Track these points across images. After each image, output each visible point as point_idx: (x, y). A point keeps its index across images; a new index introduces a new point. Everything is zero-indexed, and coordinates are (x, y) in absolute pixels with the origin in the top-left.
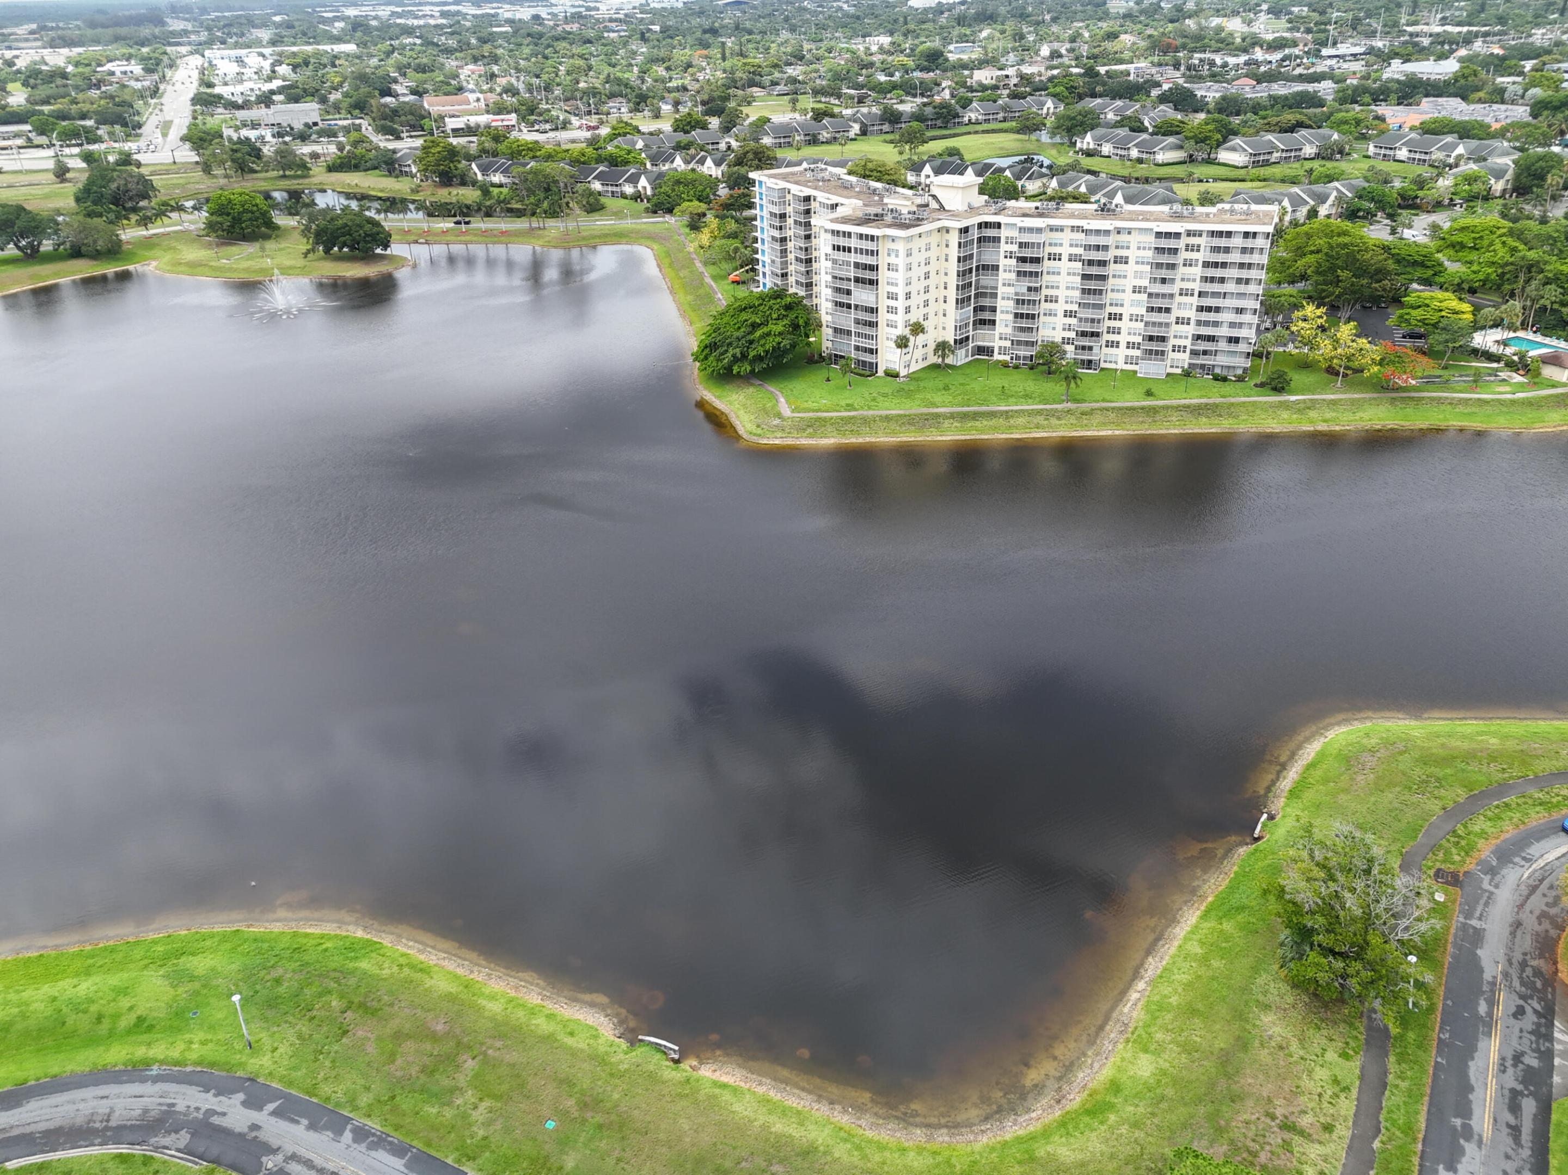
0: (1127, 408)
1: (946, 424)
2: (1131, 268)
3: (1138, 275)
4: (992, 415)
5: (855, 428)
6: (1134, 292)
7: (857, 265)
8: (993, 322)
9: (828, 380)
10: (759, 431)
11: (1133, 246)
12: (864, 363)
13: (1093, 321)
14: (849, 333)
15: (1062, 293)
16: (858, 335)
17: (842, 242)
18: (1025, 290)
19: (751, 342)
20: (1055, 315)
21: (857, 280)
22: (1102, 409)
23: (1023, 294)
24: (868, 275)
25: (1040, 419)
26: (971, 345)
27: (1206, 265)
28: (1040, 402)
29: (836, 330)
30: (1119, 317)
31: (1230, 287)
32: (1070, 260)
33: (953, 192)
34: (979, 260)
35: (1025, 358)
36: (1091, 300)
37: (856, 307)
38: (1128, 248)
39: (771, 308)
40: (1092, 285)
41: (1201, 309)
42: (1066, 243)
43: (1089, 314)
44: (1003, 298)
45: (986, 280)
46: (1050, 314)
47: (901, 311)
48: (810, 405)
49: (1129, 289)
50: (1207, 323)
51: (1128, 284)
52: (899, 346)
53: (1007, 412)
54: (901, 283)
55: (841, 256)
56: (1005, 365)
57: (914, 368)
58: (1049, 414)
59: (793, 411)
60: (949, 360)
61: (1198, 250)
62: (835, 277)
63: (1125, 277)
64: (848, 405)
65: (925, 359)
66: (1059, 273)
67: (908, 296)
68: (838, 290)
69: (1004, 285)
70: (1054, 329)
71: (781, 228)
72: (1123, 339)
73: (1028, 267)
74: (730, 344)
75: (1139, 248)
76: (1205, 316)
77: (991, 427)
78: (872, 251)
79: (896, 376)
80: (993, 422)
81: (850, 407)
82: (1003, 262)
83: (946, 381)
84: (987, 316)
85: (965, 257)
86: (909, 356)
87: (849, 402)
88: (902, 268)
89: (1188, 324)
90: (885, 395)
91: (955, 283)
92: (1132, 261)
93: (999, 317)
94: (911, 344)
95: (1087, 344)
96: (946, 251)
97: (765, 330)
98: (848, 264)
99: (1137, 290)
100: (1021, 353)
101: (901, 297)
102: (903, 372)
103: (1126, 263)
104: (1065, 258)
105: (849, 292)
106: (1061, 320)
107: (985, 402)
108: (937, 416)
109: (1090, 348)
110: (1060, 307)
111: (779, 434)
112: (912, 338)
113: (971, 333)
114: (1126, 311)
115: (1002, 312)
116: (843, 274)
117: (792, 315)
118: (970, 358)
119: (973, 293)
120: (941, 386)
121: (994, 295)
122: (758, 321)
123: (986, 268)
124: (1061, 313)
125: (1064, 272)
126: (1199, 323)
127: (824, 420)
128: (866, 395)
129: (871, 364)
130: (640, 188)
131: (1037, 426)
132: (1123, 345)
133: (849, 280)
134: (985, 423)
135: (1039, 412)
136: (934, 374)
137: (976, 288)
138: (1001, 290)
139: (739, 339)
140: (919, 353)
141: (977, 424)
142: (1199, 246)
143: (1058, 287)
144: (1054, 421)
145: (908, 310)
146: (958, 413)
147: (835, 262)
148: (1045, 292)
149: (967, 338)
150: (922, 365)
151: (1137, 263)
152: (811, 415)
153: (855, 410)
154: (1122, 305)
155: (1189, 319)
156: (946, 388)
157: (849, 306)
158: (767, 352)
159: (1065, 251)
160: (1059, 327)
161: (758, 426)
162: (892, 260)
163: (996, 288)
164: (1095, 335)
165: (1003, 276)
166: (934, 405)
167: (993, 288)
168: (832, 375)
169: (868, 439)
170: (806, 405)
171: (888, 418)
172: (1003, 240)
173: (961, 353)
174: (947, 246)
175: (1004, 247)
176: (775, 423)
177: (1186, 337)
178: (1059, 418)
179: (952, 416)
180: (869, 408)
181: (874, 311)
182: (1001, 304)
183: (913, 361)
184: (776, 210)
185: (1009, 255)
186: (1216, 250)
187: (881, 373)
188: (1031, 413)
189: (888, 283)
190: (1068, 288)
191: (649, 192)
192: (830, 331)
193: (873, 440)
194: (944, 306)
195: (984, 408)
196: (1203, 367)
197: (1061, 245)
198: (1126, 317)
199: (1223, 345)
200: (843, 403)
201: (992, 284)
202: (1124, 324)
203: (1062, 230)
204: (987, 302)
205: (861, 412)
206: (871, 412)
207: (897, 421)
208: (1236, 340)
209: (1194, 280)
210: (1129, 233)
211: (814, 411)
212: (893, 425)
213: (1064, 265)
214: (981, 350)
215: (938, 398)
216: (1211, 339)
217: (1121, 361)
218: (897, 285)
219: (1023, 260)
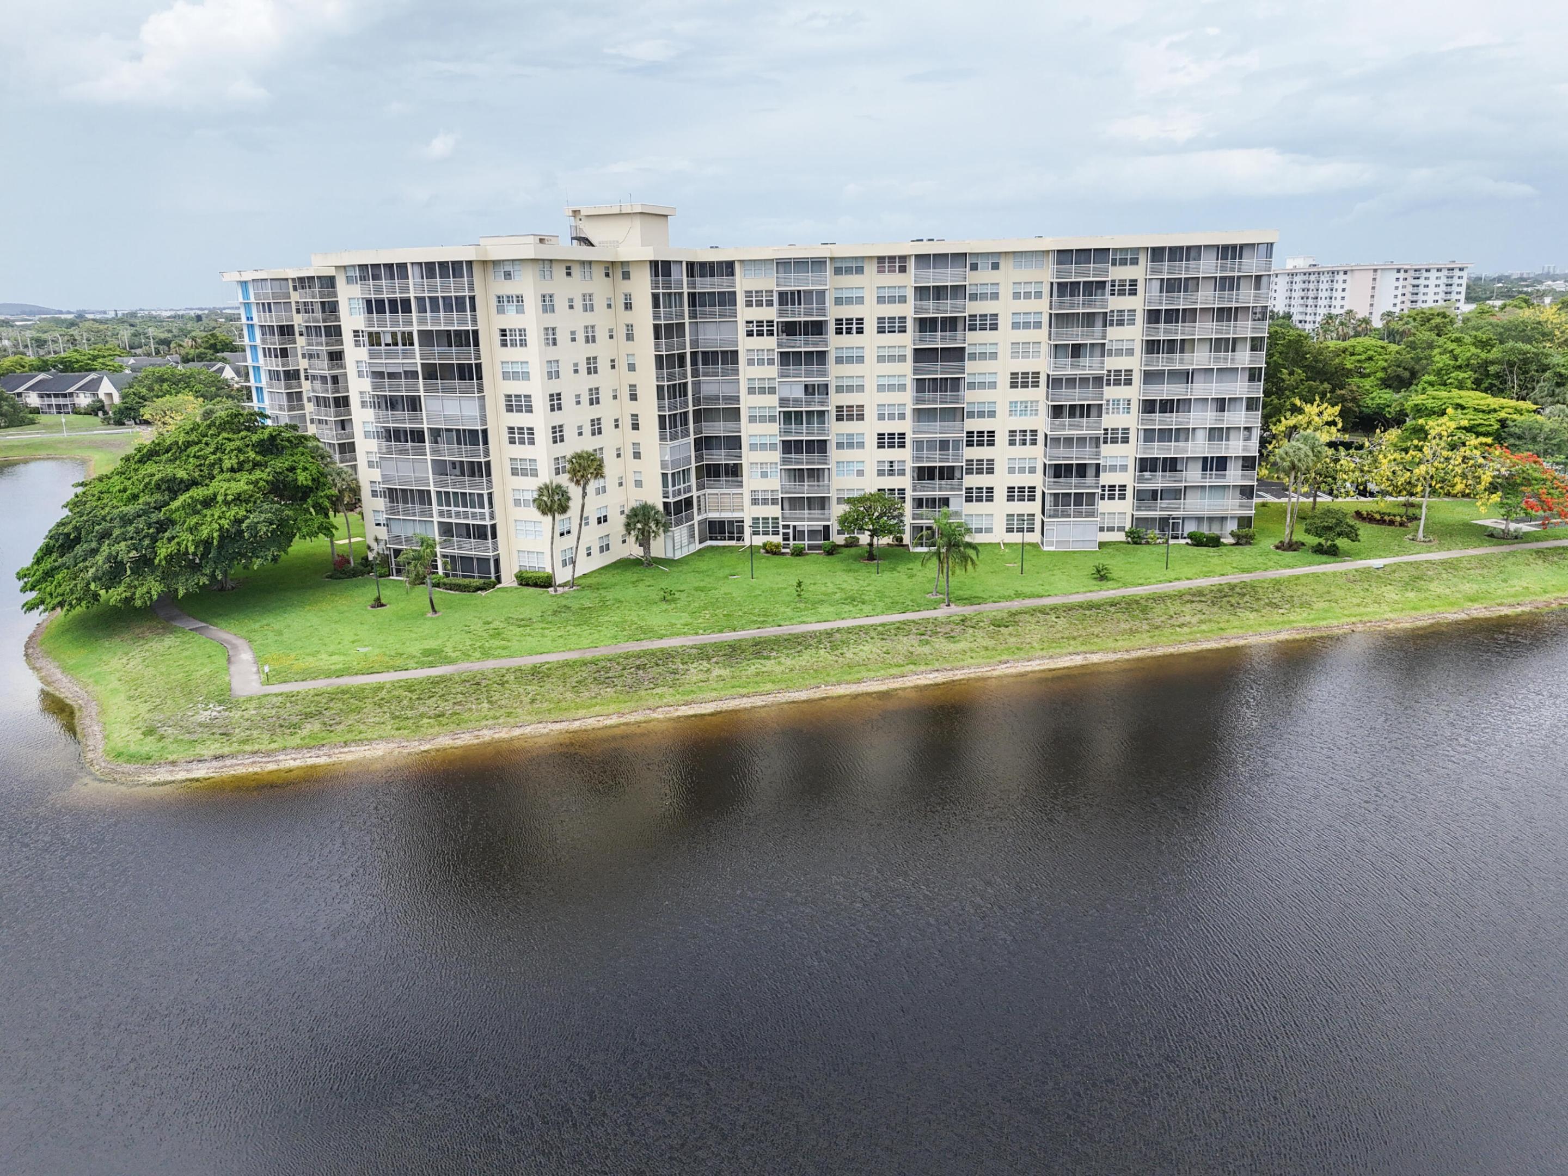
0: (1081, 606)
1: (695, 672)
2: (1004, 337)
3: (1019, 350)
4: (798, 642)
5: (447, 707)
6: (1014, 385)
7: (427, 337)
8: (734, 471)
9: (378, 603)
10: (150, 745)
11: (1005, 292)
12: (467, 560)
13: (944, 445)
14: (424, 496)
15: (870, 400)
16: (445, 498)
17: (387, 290)
18: (799, 393)
19: (162, 526)
20: (861, 445)
21: (431, 372)
22: (1033, 612)
23: (797, 402)
24: (455, 356)
25: (907, 643)
26: (697, 518)
27: (1153, 316)
28: (889, 608)
29: (392, 495)
30: (988, 438)
31: (1200, 358)
32: (881, 331)
33: (624, 224)
34: (695, 343)
35: (813, 534)
36: (937, 403)
37: (436, 434)
38: (995, 296)
39: (219, 449)
40: (938, 371)
41: (1149, 406)
42: (870, 297)
43: (936, 431)
44: (752, 419)
45: (713, 385)
46: (849, 443)
47: (543, 436)
48: (325, 661)
49: (1004, 380)
50: (1165, 435)
51: (1004, 367)
52: (546, 509)
53: (829, 634)
54: (537, 370)
55: (389, 325)
56: (772, 551)
57: (585, 566)
58: (927, 630)
59: (268, 681)
60: (658, 548)
61: (1133, 292)
62: (378, 375)
63: (994, 356)
64: (427, 653)
65: (605, 548)
66: (861, 359)
67: (555, 402)
68: (392, 403)
69: (751, 391)
70: (860, 473)
71: (284, 353)
72: (1000, 481)
73: (801, 345)
74: (105, 535)
75: (1016, 296)
76: (1158, 421)
77: (804, 670)
78: (460, 301)
79: (546, 583)
80: (806, 658)
81: (433, 656)
82: (745, 345)
83: (665, 584)
84: (720, 457)
85: (669, 327)
86: (570, 541)
87: (432, 644)
88: (534, 337)
89: (1126, 440)
90: (524, 623)
91: (654, 383)
92: (1004, 322)
93: (748, 458)
94: (575, 505)
95: (937, 494)
96: (628, 317)
97: (198, 493)
98: (408, 339)
99: (1020, 380)
100: (804, 525)
101: (540, 403)
102: (563, 575)
103: (994, 327)
104: (870, 326)
105: (414, 404)
106: (872, 456)
107: (764, 618)
108: (667, 656)
109: (945, 502)
110: (869, 428)
111: (214, 748)
112: (574, 491)
113: (695, 493)
114: (1001, 425)
115: (753, 447)
116: (397, 363)
117: (280, 464)
118: (697, 546)
119: (691, 408)
120: (655, 595)
121: (734, 414)
122: (181, 474)
123: (710, 358)
124: (871, 441)
125: (870, 356)
126: (1149, 435)
127: (359, 694)
128: (477, 626)
129: (484, 561)
130: (102, 396)
131: (911, 658)
132: (1000, 494)
133: (414, 374)
134: (789, 662)
135: (901, 628)
136: (630, 576)
137: (697, 401)
138: (747, 403)
139: (126, 521)
140: (592, 535)
141: (770, 665)
142: (1134, 283)
143: (861, 388)
144: (941, 644)
145: (558, 435)
146: (717, 646)
147: (374, 339)
148: (835, 400)
149: (688, 502)
150: (599, 561)
151: (1015, 326)
152: (321, 684)
153: (450, 661)
154: (992, 414)
155: (1126, 430)
156: (668, 597)
157: (418, 436)
158: (207, 543)
159: (870, 312)
160: (871, 469)
161: (150, 732)
162: (511, 320)
163: (737, 399)
164: (947, 473)
165: (746, 372)
166: (647, 632)
167: (728, 399)
168: (386, 594)
169: (487, 735)
170: (310, 662)
171: (538, 674)
172: (740, 299)
173: (680, 533)
174: (628, 306)
175: (744, 314)
176: (204, 716)
177: (1124, 468)
178: (950, 637)
179: (703, 653)
180: (486, 654)
181: (478, 437)
182: (748, 431)
183: (582, 552)
184: (273, 320)
185: (758, 329)
186: (1171, 286)
187: (508, 579)
188: (883, 632)
189: (506, 376)
190: (881, 388)
191: (117, 399)
192: (381, 503)
193: (503, 734)
194: (634, 436)
195: (770, 631)
196: (1164, 523)
197: (860, 300)
198: (1001, 438)
199: (1193, 475)
200: (415, 648)
201: (727, 391)
202: (1000, 452)
203: (860, 270)
204: (719, 429)
205: (464, 666)
206: (490, 664)
207: (564, 679)
208: (1221, 463)
209: (1130, 352)
210: (995, 266)
211: (329, 674)
212: (553, 689)
213: (870, 341)
214: (716, 529)
215: (656, 618)
216: (1171, 465)
217: (1000, 525)
218: (526, 376)
219: (790, 329)
